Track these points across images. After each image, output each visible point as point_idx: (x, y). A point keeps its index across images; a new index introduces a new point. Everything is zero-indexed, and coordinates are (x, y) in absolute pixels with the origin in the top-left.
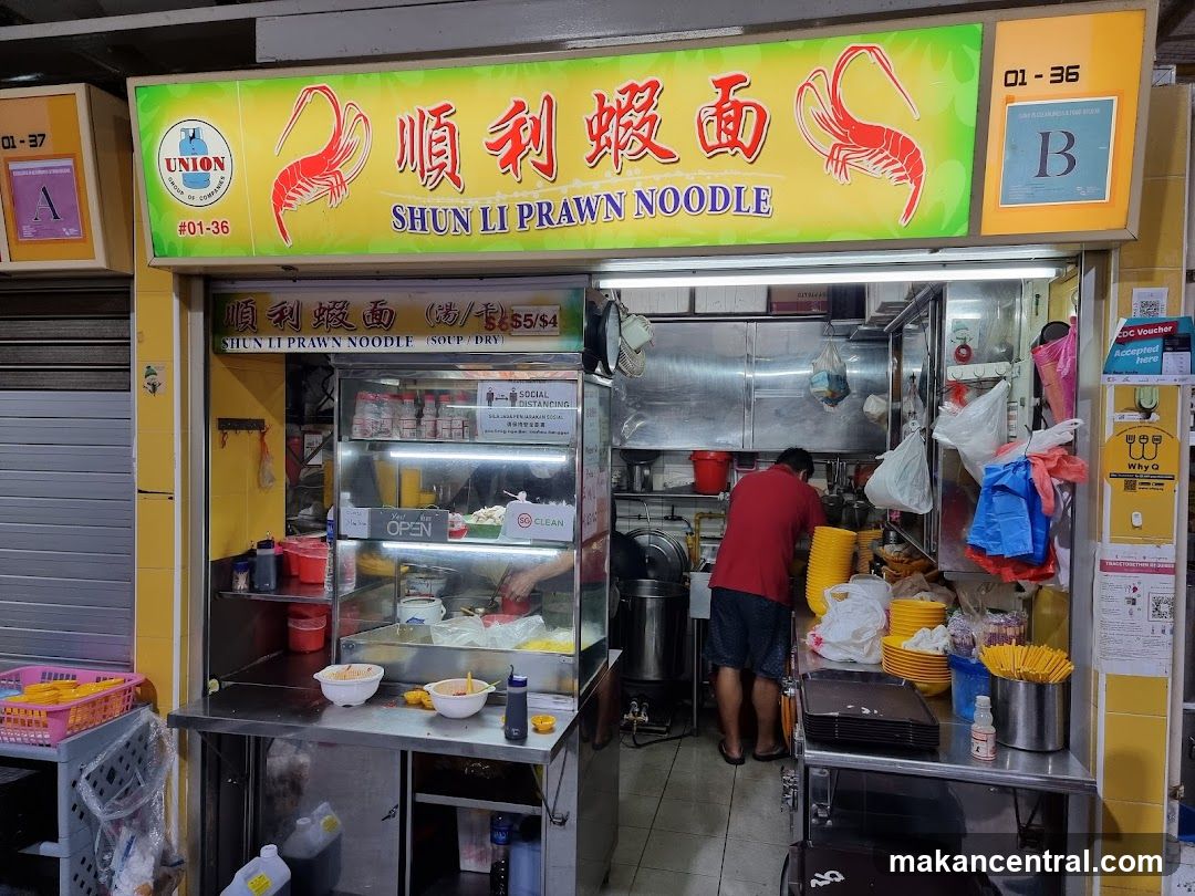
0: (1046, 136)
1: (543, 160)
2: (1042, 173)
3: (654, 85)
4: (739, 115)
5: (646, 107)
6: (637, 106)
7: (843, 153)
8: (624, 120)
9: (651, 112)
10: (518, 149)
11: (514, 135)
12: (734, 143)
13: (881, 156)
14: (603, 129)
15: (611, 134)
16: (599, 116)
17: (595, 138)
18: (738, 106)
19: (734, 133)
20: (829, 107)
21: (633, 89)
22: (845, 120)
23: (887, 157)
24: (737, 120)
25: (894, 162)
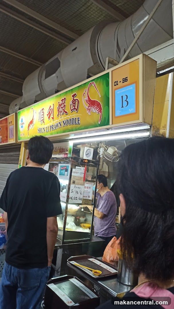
0: (122, 97)
1: (53, 117)
2: (122, 107)
3: (65, 98)
4: (75, 102)
5: (64, 103)
6: (63, 103)
7: (90, 107)
8: (61, 107)
9: (65, 104)
10: (50, 115)
11: (50, 112)
12: (75, 109)
13: (95, 107)
14: (59, 109)
15: (60, 110)
16: (59, 106)
17: (58, 111)
18: (75, 100)
19: (74, 106)
20: (87, 97)
21: (63, 100)
22: (89, 100)
23: (96, 107)
24: (75, 103)
25: (97, 108)
